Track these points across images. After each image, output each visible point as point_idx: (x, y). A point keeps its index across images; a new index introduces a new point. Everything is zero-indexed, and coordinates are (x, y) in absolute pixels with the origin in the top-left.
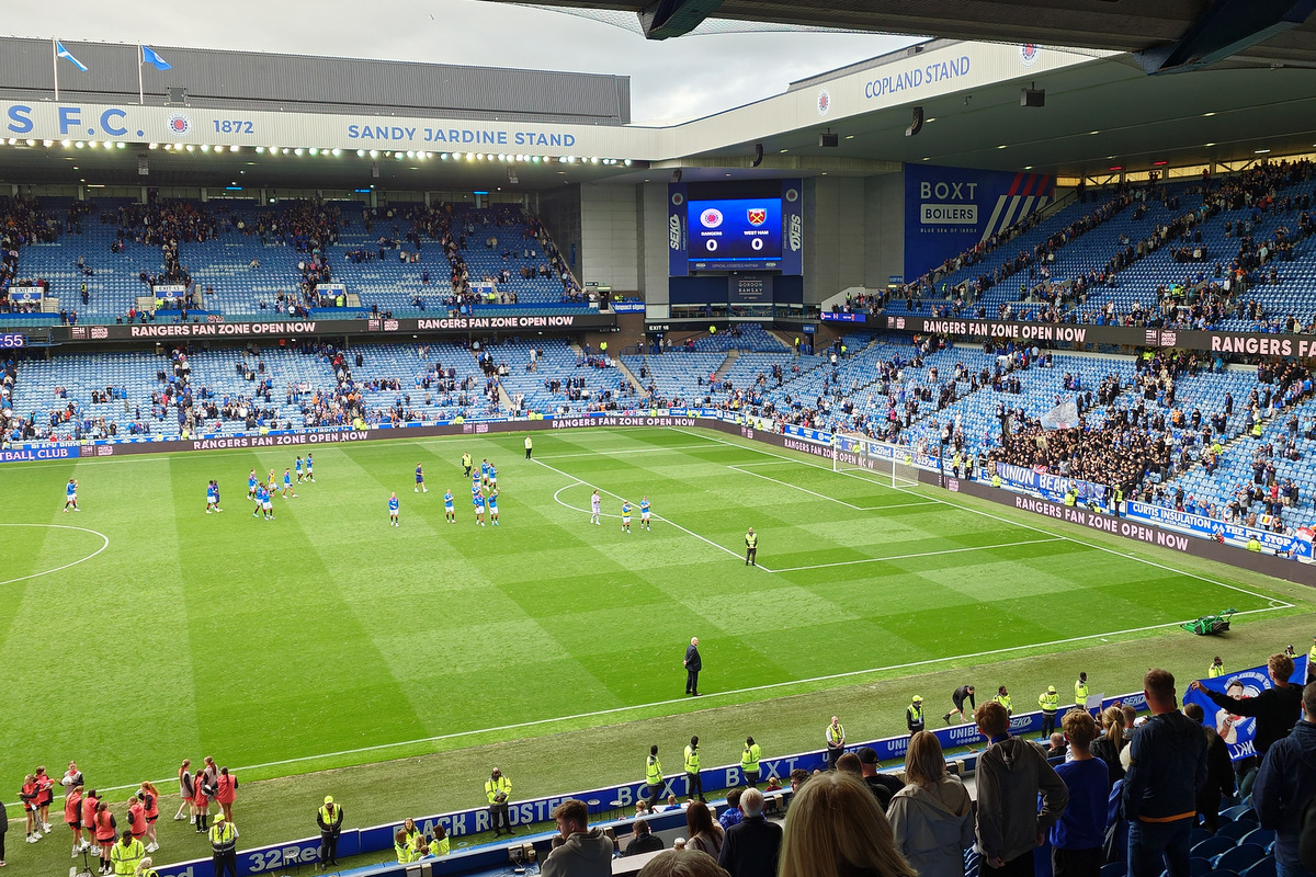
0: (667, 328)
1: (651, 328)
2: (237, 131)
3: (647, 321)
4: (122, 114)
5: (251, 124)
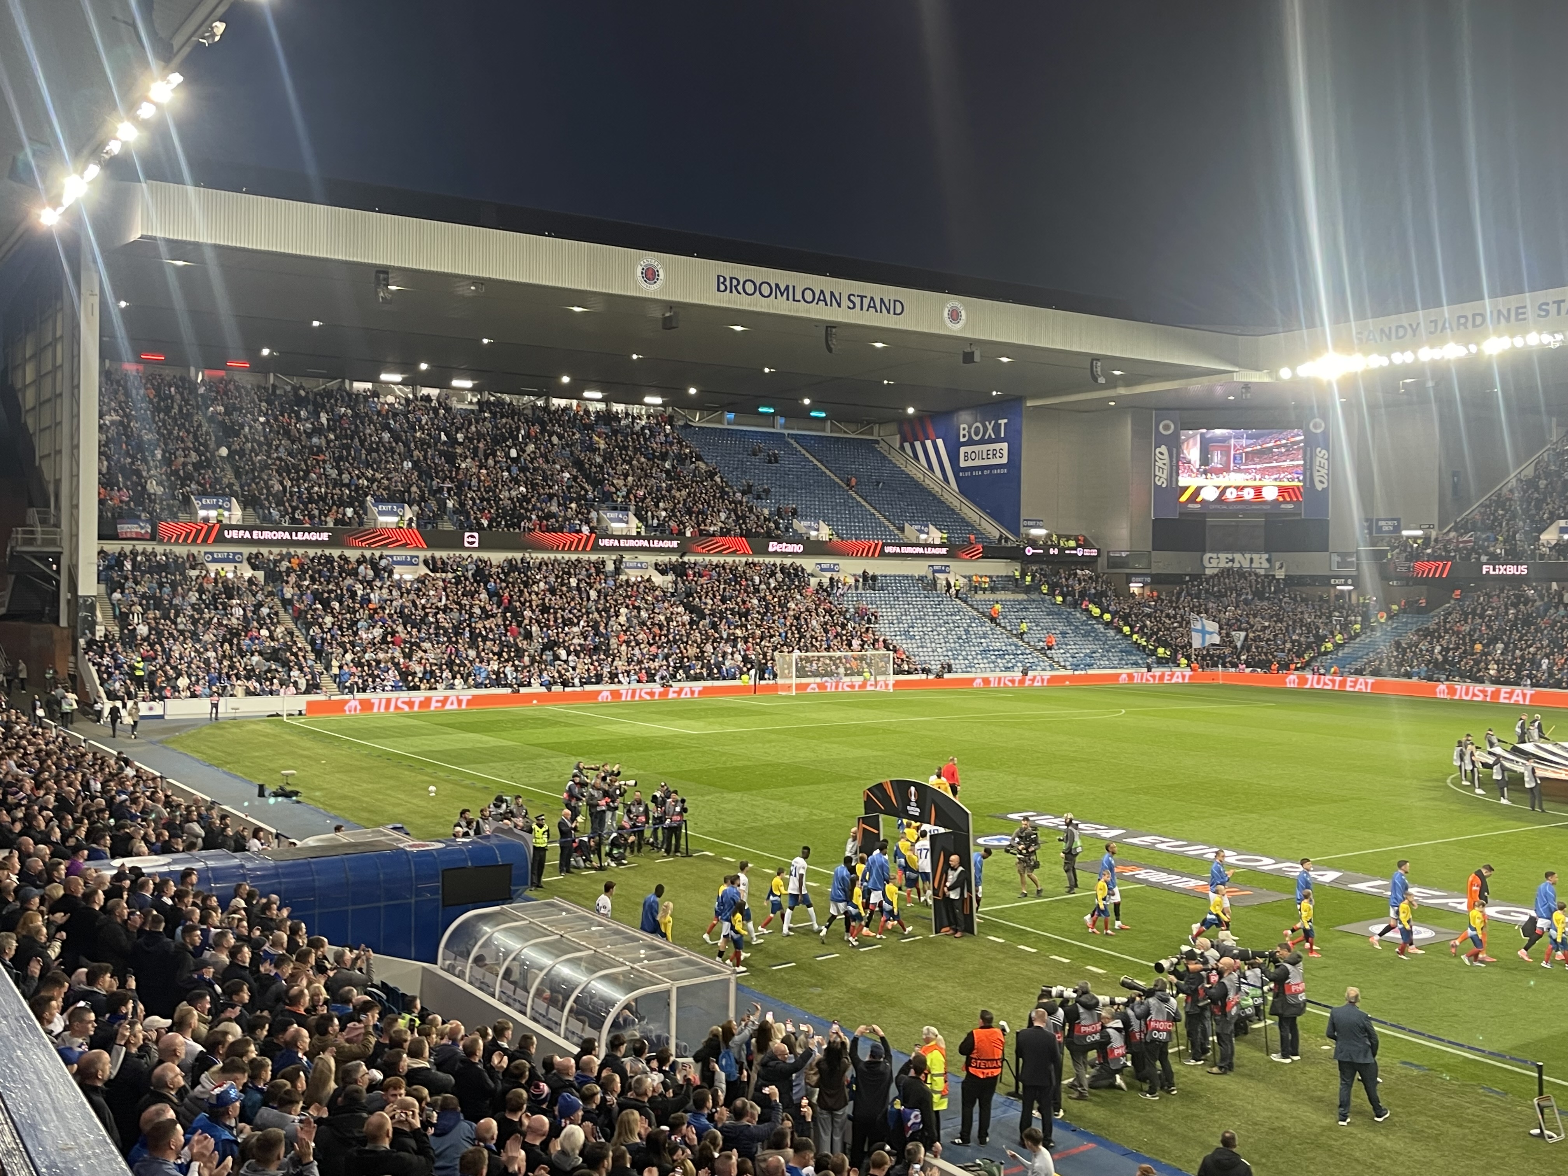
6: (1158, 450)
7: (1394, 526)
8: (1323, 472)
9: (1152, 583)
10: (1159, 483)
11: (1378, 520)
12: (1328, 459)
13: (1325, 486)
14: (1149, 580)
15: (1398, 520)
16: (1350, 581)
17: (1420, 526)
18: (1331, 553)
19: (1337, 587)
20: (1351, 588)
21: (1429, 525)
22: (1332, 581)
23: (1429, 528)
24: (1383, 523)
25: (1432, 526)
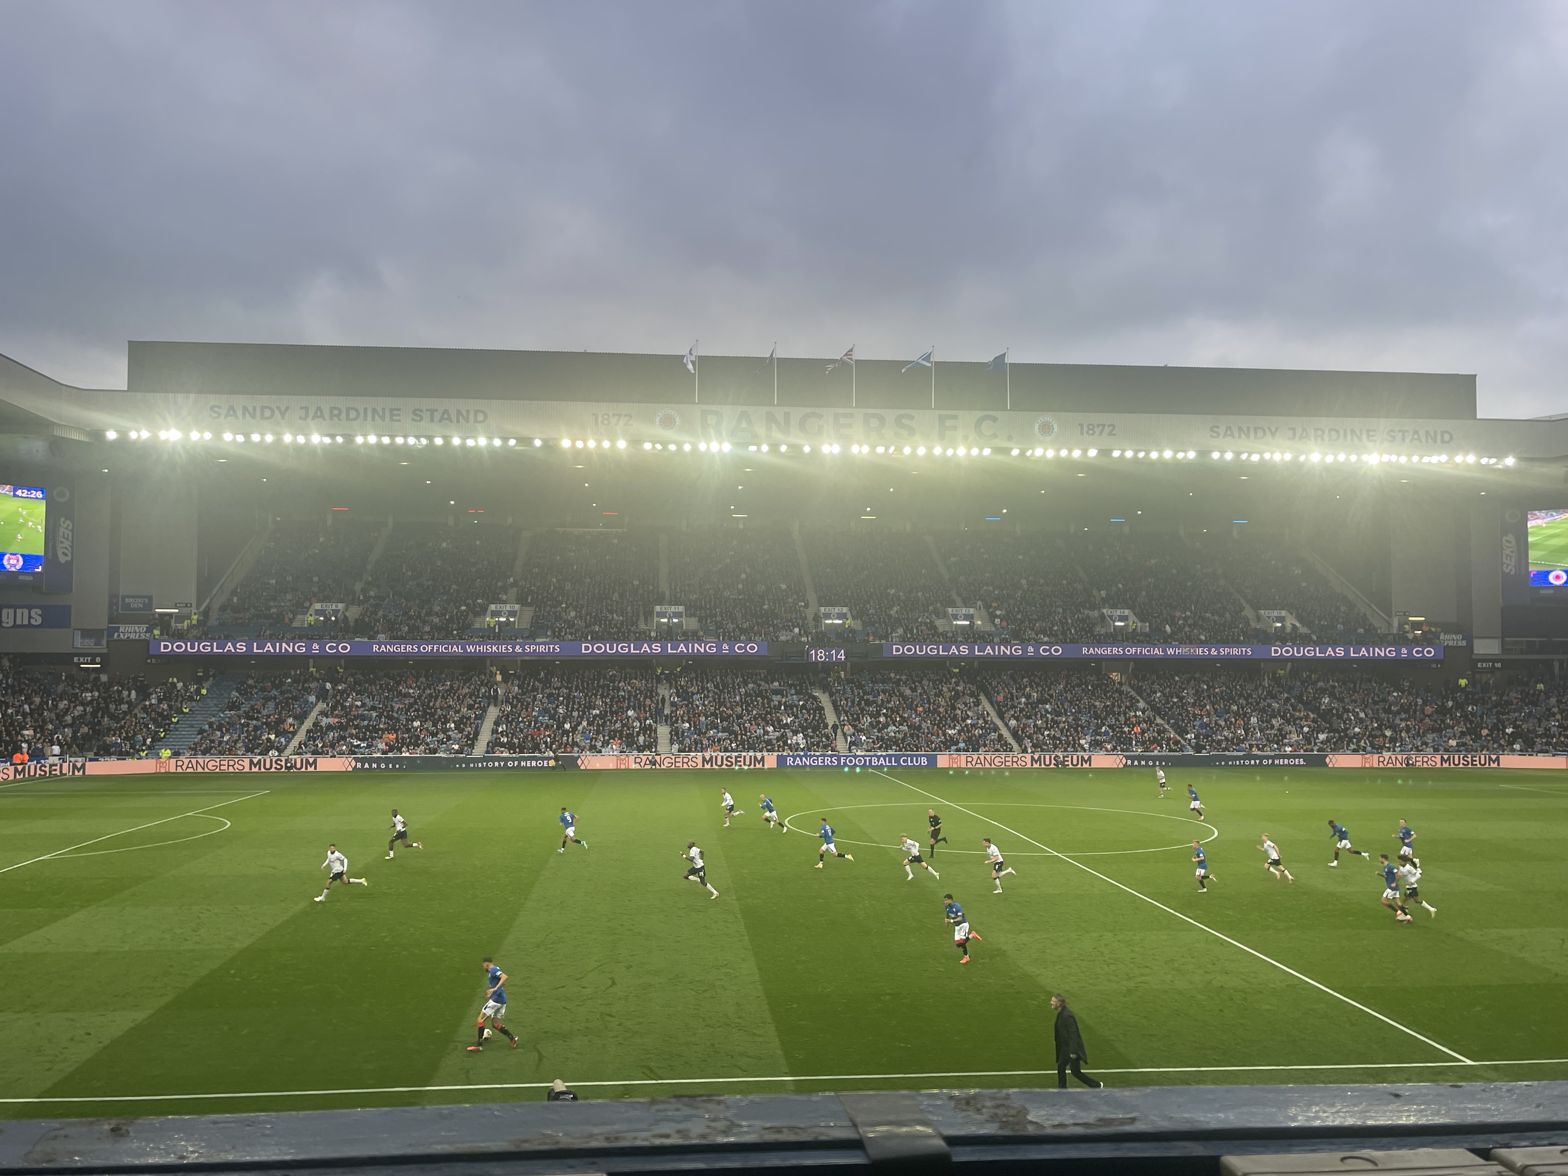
0: (1499, 665)
1: (1479, 665)
2: (1101, 434)
3: (1474, 657)
4: (995, 419)
5: (1114, 426)
7: (144, 603)
8: (67, 544)
11: (124, 597)
13: (69, 558)
15: (150, 598)
16: (98, 659)
17: (176, 604)
18: (74, 629)
19: (82, 666)
20: (99, 666)
21: (186, 605)
22: (76, 659)
23: (186, 606)
24: (131, 600)
25: (189, 605)
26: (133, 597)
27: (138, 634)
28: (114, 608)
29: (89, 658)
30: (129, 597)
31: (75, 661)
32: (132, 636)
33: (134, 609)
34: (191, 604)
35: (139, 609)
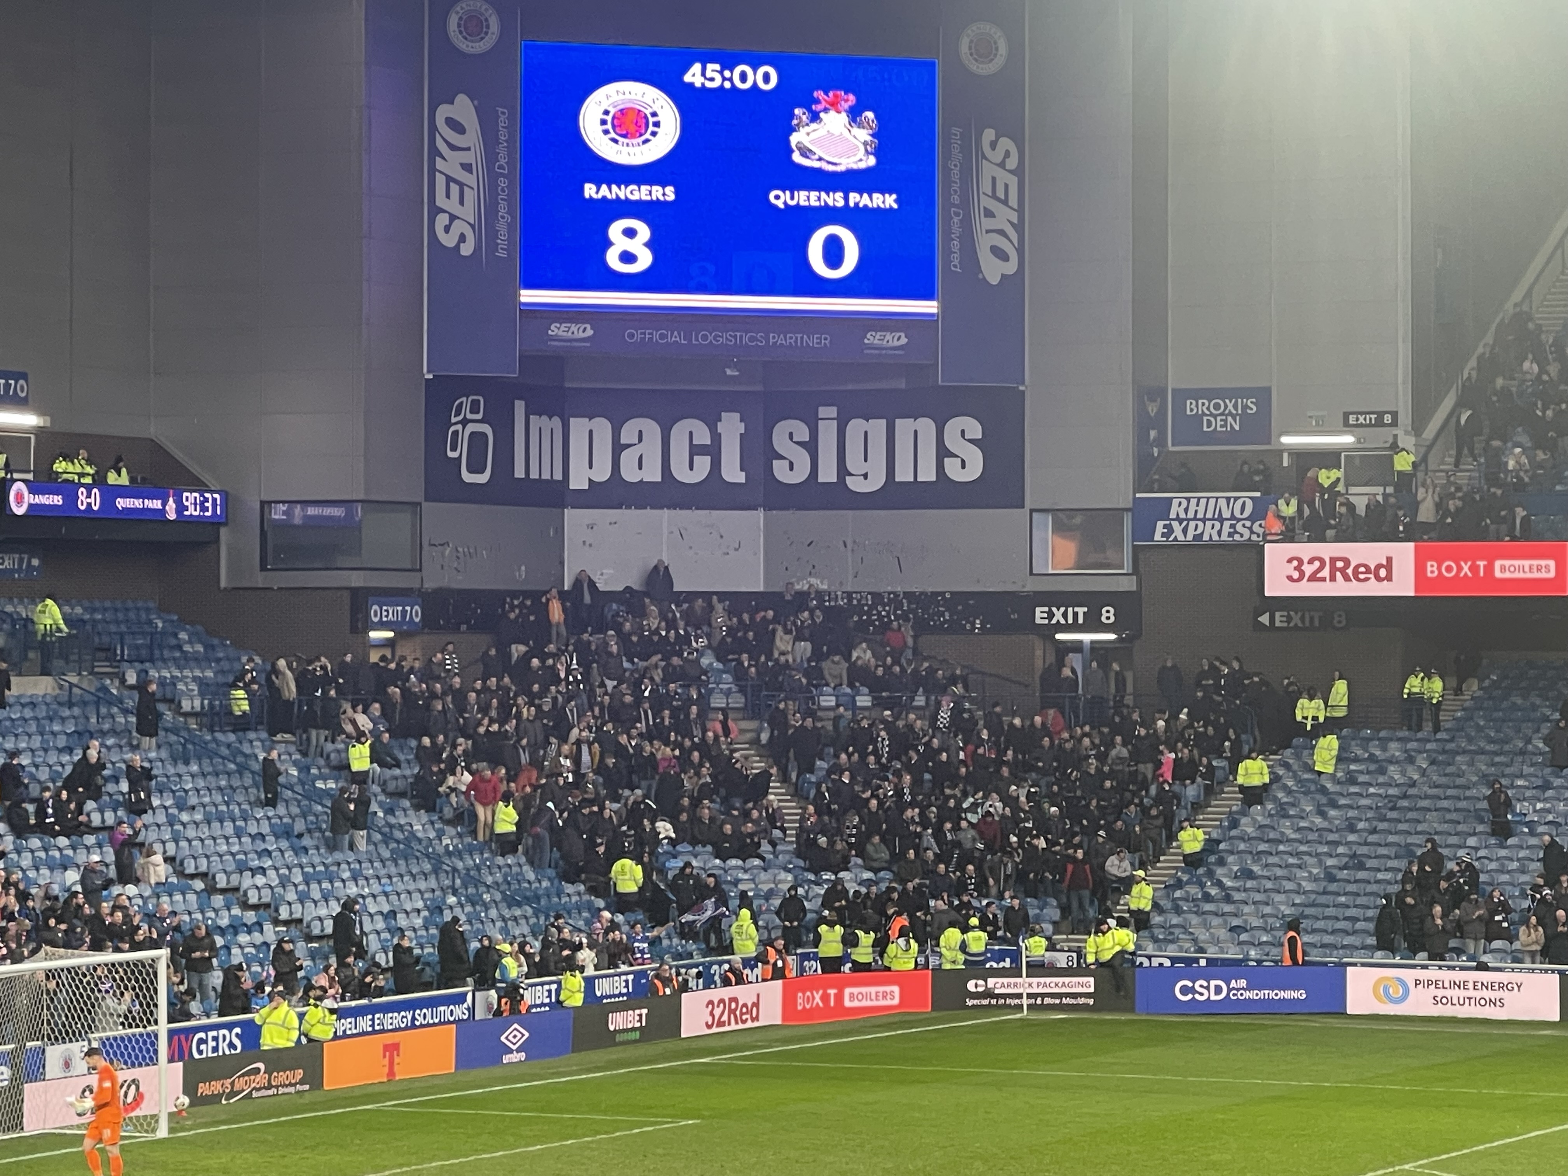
6: (443, 112)
7: (1245, 417)
8: (1005, 217)
9: (429, 623)
10: (448, 240)
11: (1181, 395)
12: (1018, 172)
13: (1011, 268)
14: (415, 613)
15: (1263, 395)
16: (1108, 615)
17: (1346, 416)
18: (1032, 511)
19: (1060, 636)
20: (1112, 637)
21: (1380, 415)
22: (1040, 614)
23: (1380, 423)
24: (1203, 406)
25: (1388, 419)
26: (1210, 394)
27: (1227, 524)
28: (1153, 434)
29: (1081, 610)
30: (1197, 394)
31: (1038, 621)
32: (1210, 532)
33: (1213, 438)
34: (1395, 415)
35: (1232, 437)
